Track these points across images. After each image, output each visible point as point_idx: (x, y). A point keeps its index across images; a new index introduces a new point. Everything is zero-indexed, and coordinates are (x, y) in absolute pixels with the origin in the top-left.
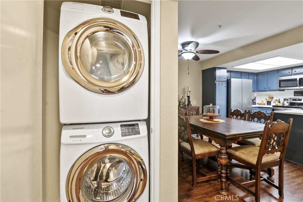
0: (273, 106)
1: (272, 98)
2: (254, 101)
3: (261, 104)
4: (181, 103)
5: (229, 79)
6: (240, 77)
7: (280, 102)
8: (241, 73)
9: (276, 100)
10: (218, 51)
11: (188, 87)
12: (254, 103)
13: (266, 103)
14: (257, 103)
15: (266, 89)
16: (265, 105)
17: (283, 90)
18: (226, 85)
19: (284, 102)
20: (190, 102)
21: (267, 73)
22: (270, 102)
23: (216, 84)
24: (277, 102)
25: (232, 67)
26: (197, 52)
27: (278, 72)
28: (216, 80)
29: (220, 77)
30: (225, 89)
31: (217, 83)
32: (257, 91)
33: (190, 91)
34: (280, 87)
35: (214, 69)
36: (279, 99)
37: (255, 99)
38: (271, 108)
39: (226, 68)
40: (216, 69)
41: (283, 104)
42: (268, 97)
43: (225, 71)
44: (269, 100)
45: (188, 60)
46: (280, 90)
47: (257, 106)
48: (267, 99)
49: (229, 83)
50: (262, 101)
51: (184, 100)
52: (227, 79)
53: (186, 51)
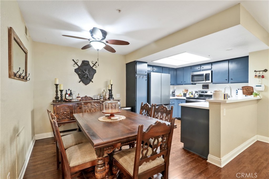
0: (187, 98)
1: (187, 90)
2: (174, 93)
3: (179, 96)
4: (101, 96)
5: (149, 72)
6: (162, 71)
7: (192, 95)
8: (162, 68)
9: (190, 92)
10: (128, 42)
11: (110, 80)
12: (174, 95)
13: (183, 95)
14: (176, 96)
15: (182, 83)
16: (182, 96)
17: (195, 84)
18: (146, 79)
19: (195, 94)
20: (112, 96)
21: (183, 69)
22: (186, 94)
23: (137, 78)
24: (191, 94)
25: (151, 61)
26: (107, 42)
27: (191, 68)
28: (136, 73)
29: (141, 71)
30: (146, 83)
31: (138, 76)
32: (176, 85)
33: (112, 84)
34: (192, 81)
35: (135, 63)
36: (192, 92)
37: (174, 92)
38: (185, 99)
39: (146, 63)
40: (136, 63)
41: (194, 96)
42: (184, 90)
43: (146, 65)
44: (185, 93)
45: (98, 50)
46: (192, 84)
47: (176, 97)
48: (184, 91)
49: (150, 76)
50: (180, 93)
51: (104, 94)
52: (148, 73)
53: (95, 40)
